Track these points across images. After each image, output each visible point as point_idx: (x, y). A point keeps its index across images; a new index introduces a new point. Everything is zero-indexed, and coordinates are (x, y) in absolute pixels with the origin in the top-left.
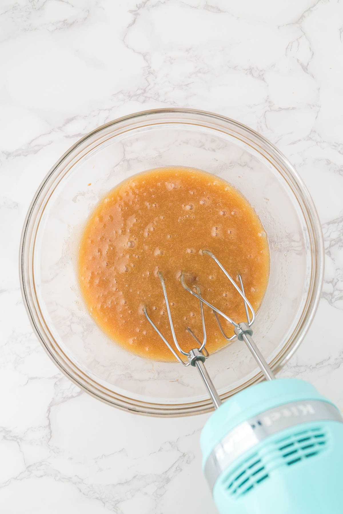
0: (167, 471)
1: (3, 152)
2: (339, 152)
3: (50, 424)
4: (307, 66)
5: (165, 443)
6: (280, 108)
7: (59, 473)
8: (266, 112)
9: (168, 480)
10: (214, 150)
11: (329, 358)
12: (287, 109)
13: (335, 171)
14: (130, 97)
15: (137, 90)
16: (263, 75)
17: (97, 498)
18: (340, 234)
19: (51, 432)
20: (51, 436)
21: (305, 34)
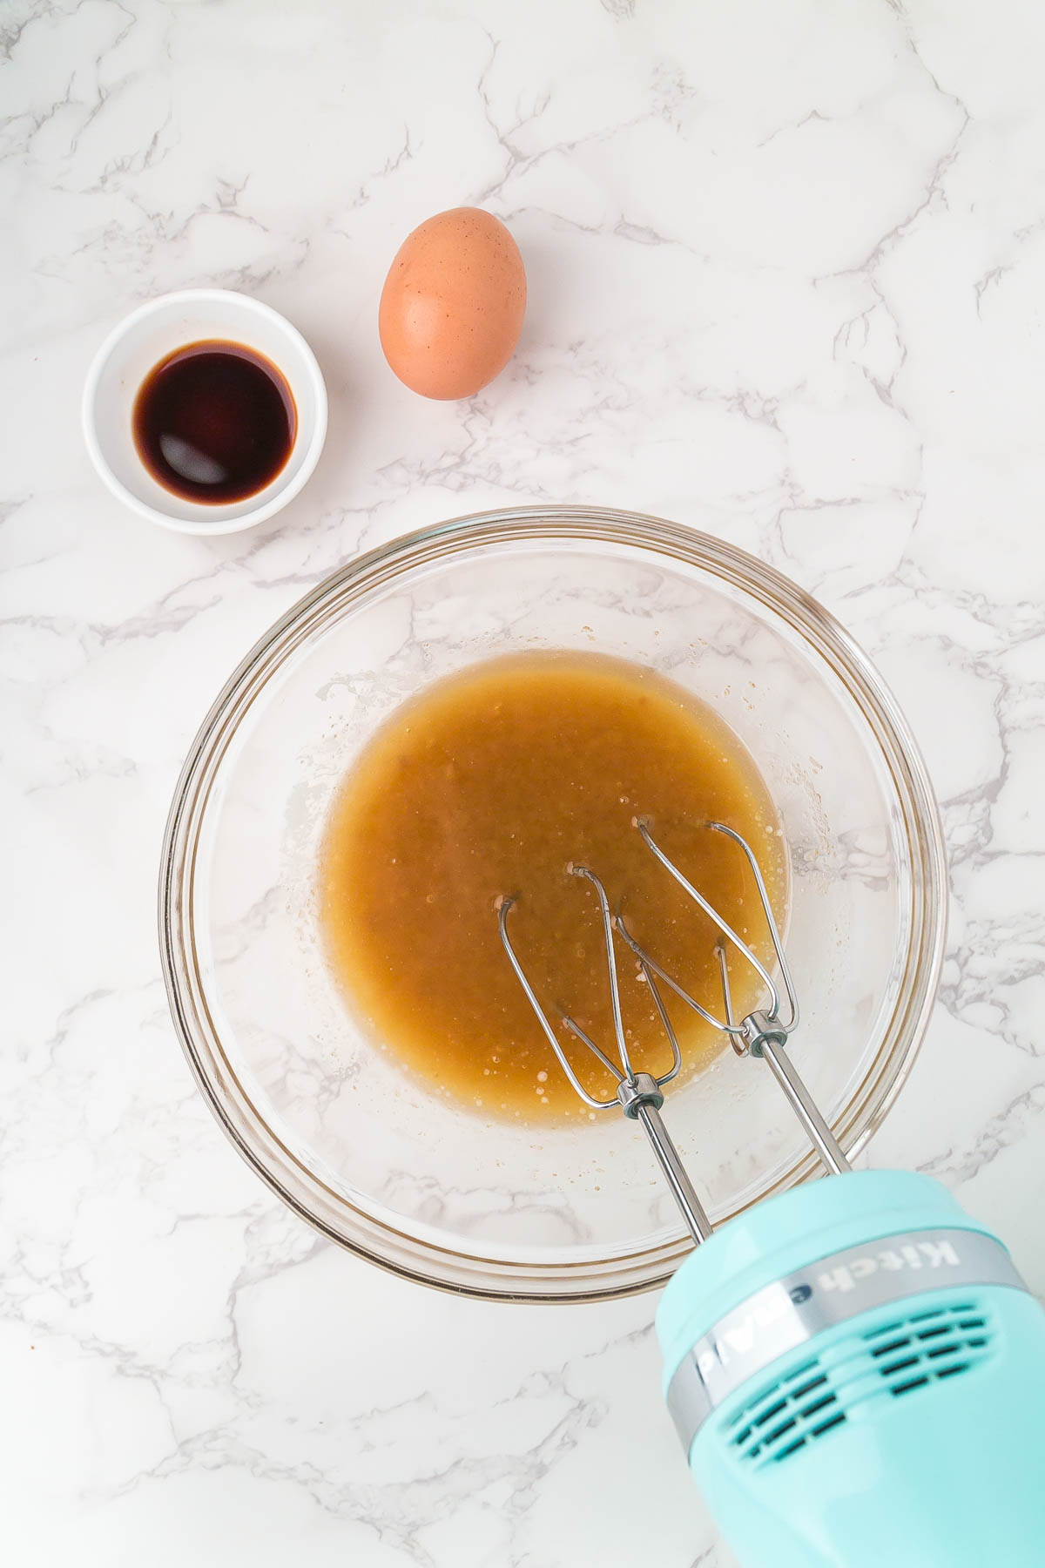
0: (540, 1446)
1: (92, 628)
2: (975, 615)
3: (235, 1334)
4: (890, 387)
5: (534, 1375)
6: (819, 501)
7: (264, 1456)
8: (781, 511)
9: (541, 1470)
10: (647, 614)
11: (950, 1153)
12: (839, 503)
13: (963, 665)
14: (424, 475)
15: (442, 456)
16: (773, 411)
17: (362, 1519)
18: (977, 833)
19: (239, 1354)
20: (240, 1365)
21: (883, 299)
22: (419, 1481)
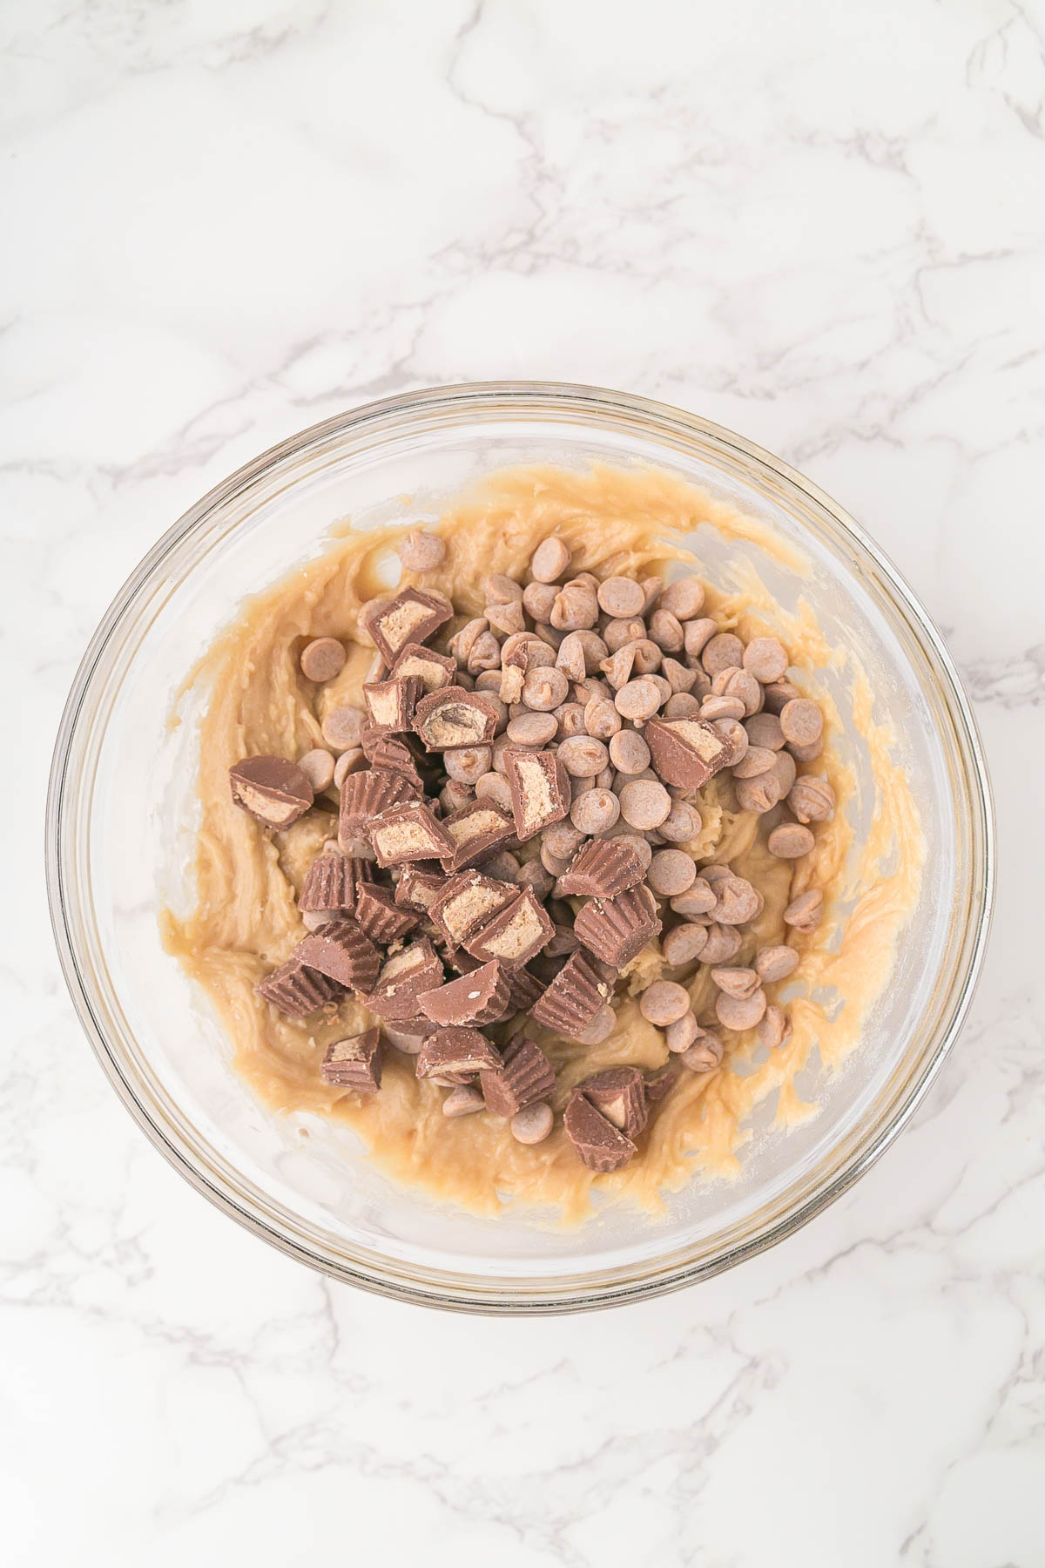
0: (707, 1416)
1: (101, 469)
3: (329, 1305)
5: (694, 1329)
6: (963, 256)
7: (373, 1450)
8: (919, 271)
9: (711, 1445)
10: (770, 396)
12: (987, 257)
14: (486, 259)
15: (507, 235)
16: (899, 155)
17: (498, 1519)
19: (336, 1329)
20: (337, 1343)
21: (1022, 11)
22: (562, 1468)
